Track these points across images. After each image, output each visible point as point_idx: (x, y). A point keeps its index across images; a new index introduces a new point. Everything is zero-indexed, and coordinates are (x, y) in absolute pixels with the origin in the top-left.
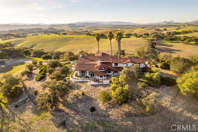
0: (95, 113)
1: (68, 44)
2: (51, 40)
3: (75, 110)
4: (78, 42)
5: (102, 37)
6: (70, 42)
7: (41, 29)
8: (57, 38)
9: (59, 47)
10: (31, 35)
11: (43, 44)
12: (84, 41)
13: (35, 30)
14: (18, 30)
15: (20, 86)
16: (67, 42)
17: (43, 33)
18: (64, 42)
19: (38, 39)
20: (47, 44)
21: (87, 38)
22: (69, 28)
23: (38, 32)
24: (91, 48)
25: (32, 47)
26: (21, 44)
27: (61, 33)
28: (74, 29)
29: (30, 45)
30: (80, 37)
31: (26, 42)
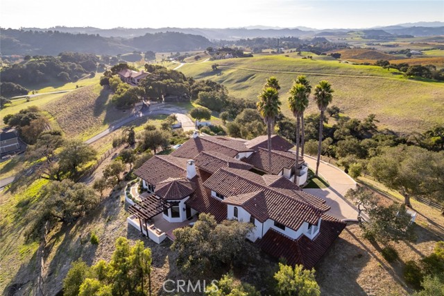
2: (285, 68)
4: (342, 81)
7: (297, 39)
8: (300, 67)
10: (270, 51)
12: (358, 81)
13: (283, 42)
14: (254, 40)
17: (294, 49)
19: (264, 62)
21: (371, 73)
22: (365, 40)
23: (287, 47)
24: (366, 101)
25: (245, 79)
26: (230, 72)
27: (329, 53)
28: (375, 43)
29: (244, 74)
30: (355, 69)
31: (241, 67)
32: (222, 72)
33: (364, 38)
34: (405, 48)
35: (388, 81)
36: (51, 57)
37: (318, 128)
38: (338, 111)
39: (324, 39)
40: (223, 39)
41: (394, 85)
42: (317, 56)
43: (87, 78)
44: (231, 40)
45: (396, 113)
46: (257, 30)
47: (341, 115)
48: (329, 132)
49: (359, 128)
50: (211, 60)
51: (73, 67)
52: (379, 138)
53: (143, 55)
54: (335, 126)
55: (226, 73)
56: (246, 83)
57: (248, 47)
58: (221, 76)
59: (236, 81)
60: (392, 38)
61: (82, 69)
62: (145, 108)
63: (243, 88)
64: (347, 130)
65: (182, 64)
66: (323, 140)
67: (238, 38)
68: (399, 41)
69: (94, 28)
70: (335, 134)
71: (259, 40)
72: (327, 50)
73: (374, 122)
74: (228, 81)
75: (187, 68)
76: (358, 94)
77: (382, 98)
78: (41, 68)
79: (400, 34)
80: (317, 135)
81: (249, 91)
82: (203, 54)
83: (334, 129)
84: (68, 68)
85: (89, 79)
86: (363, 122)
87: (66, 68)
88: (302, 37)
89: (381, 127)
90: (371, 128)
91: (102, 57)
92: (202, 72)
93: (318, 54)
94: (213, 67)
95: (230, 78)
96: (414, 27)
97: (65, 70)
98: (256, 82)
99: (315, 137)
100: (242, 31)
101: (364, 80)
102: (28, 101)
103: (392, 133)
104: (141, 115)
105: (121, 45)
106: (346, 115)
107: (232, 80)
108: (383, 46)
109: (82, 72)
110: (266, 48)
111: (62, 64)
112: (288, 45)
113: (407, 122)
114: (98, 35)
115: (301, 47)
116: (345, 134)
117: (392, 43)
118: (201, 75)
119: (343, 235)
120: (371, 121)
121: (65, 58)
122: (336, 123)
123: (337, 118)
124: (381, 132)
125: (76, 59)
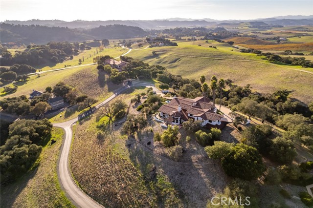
0: (148, 146)
1: (219, 64)
2: (199, 54)
3: (140, 140)
4: (233, 63)
5: (274, 60)
6: (223, 61)
7: (204, 29)
8: (208, 54)
9: (205, 67)
10: (187, 38)
11: (188, 59)
12: (243, 64)
13: (195, 31)
14: (174, 29)
15: (126, 110)
16: (219, 61)
17: (203, 37)
18: (215, 61)
19: (186, 50)
20: (193, 60)
21: (250, 59)
22: (251, 29)
23: (198, 35)
24: (247, 76)
25: (175, 61)
26: (165, 56)
27: (226, 41)
28: (257, 31)
29: (174, 58)
30: (241, 55)
31: (171, 53)
32: (159, 56)
33: (250, 27)
34: (276, 36)
35: (259, 64)
36: (44, 46)
37: (219, 92)
38: (231, 82)
39: (223, 29)
40: (153, 29)
41: (262, 66)
42: (219, 43)
43: (68, 60)
44: (159, 29)
45: (262, 83)
46: (176, 22)
47: (232, 84)
48: (226, 94)
49: (242, 91)
50: (150, 47)
51: (59, 52)
52: (252, 97)
53: (101, 42)
54: (229, 90)
55: (162, 57)
56: (176, 64)
57: (171, 35)
58: (159, 59)
59: (169, 62)
60: (269, 27)
61: (65, 54)
62: (129, 83)
63: (174, 67)
64: (235, 93)
65: (131, 50)
66: (222, 98)
67: (163, 27)
68: (273, 30)
69: (60, 21)
70: (229, 95)
71: (179, 30)
72: (225, 38)
73: (250, 88)
74: (164, 62)
75: (135, 53)
76: (242, 71)
77: (255, 74)
78: (40, 54)
79: (274, 25)
80: (219, 95)
81: (177, 69)
82: (143, 42)
83: (229, 92)
84: (57, 54)
85: (70, 61)
86: (244, 88)
87: (55, 53)
88: (208, 27)
89: (253, 91)
90: (248, 91)
91: (74, 44)
92: (145, 56)
93: (219, 41)
94: (153, 53)
95: (165, 61)
96: (284, 19)
97: (55, 55)
98: (182, 63)
99: (218, 96)
100: (165, 22)
101: (246, 63)
102: (39, 77)
103: (258, 93)
104: (129, 87)
105: (83, 34)
106: (235, 84)
107: (166, 62)
108: (263, 34)
109: (65, 56)
110: (183, 36)
111: (51, 51)
112: (199, 34)
113: (267, 88)
114: (67, 27)
115: (208, 35)
116: (234, 95)
117: (269, 31)
118: (145, 58)
119: (228, 125)
120: (248, 88)
121: (52, 46)
122: (230, 89)
123: (231, 86)
124: (253, 93)
125: (59, 46)
